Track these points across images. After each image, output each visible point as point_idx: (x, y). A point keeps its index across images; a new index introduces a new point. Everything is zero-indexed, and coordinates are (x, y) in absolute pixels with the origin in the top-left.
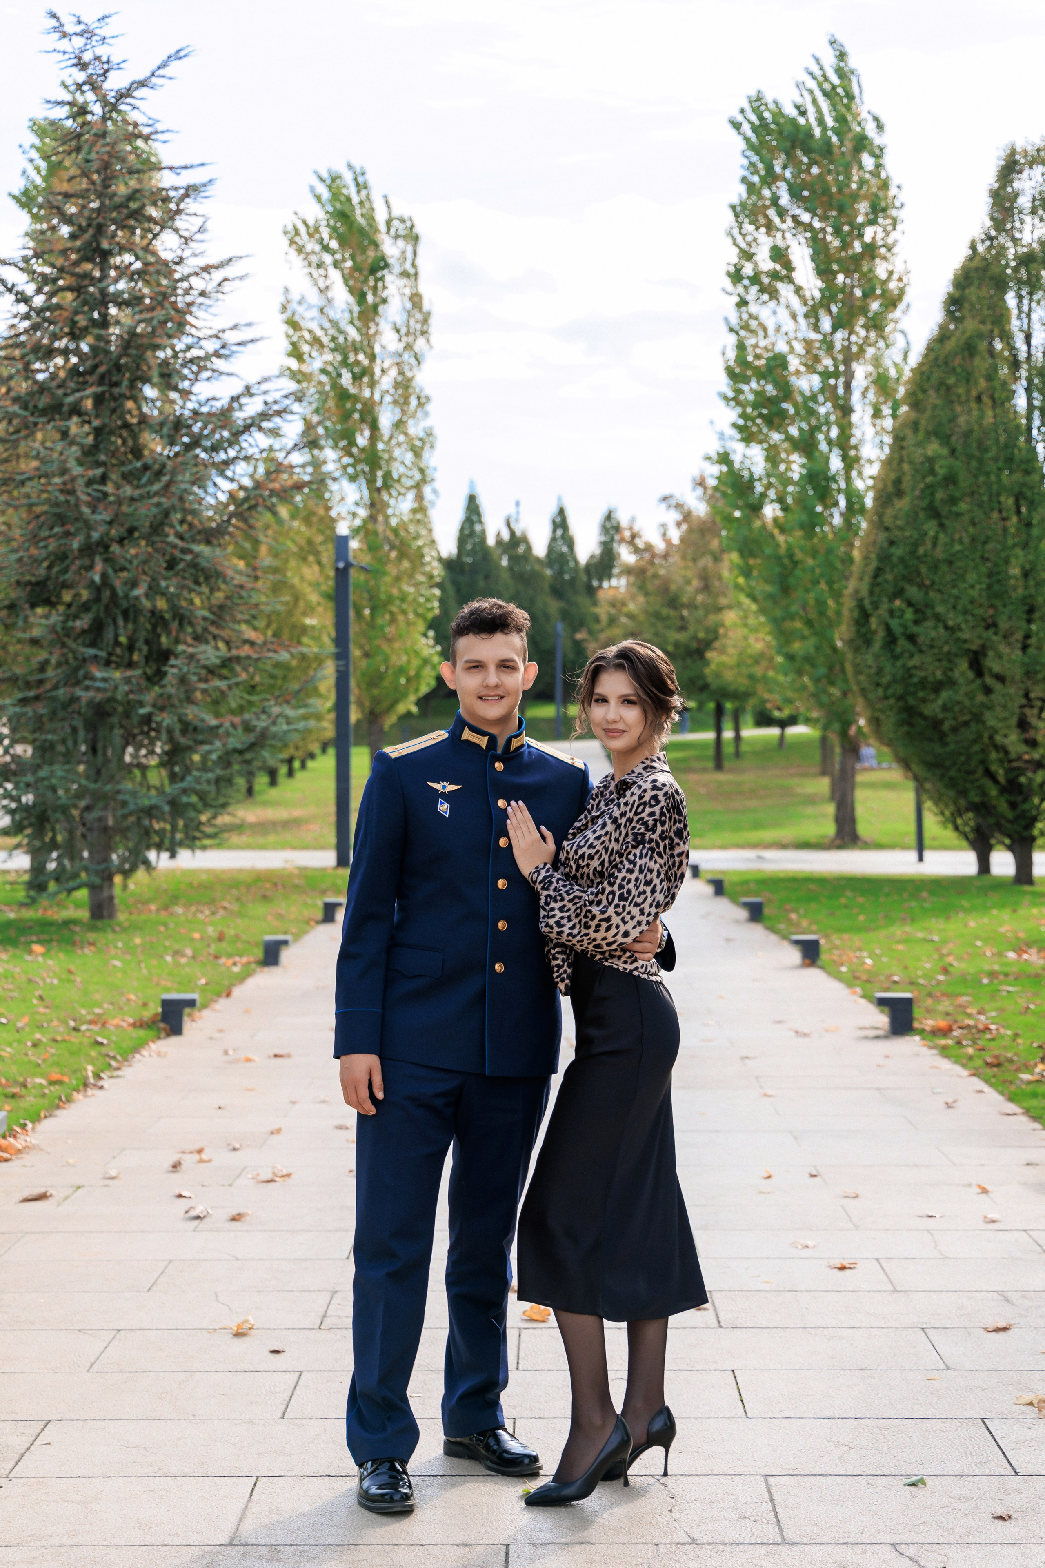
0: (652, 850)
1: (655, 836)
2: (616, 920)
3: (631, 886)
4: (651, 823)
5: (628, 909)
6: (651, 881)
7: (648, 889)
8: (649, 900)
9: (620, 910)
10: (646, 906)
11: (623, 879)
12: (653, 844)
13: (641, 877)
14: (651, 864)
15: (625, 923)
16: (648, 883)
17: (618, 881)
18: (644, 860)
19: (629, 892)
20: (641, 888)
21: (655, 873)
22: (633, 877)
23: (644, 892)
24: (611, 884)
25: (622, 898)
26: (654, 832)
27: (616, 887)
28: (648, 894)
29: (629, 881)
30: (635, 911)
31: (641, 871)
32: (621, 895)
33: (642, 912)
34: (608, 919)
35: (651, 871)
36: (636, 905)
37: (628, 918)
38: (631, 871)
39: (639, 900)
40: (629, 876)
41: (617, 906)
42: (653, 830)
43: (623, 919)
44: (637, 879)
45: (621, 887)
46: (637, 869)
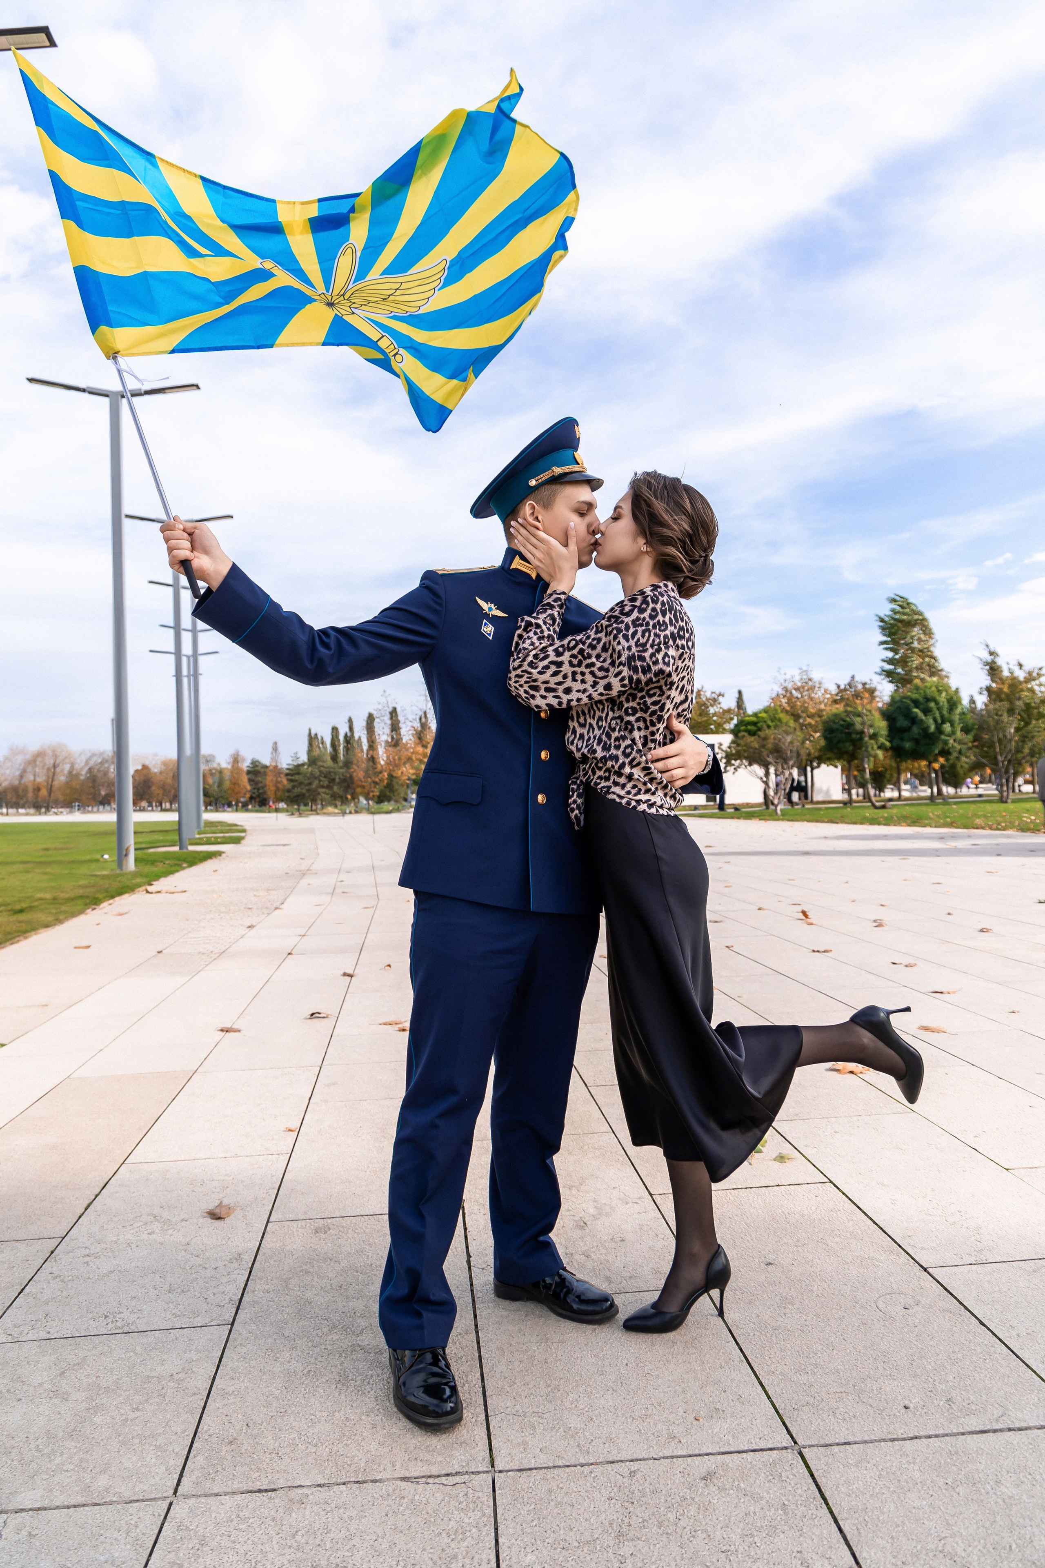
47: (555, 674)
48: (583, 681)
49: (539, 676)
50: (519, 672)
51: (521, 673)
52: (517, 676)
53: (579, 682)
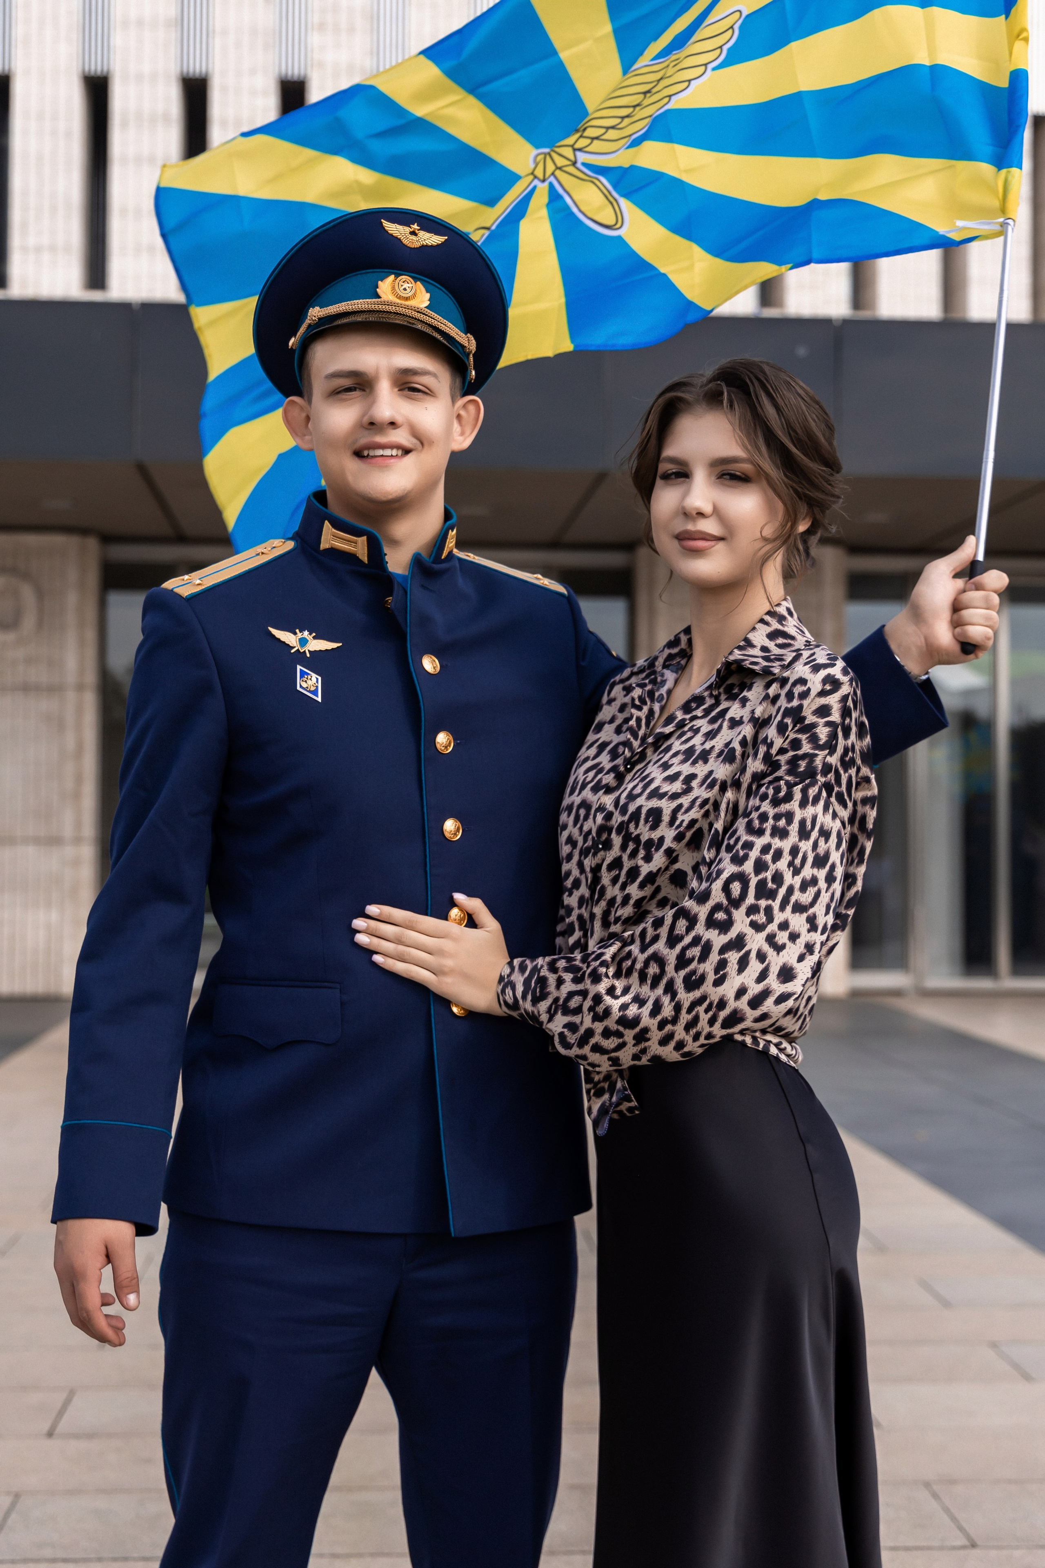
0: (828, 787)
1: (834, 760)
2: (756, 941)
3: (782, 865)
4: (823, 733)
5: (779, 917)
6: (827, 855)
7: (822, 874)
8: (825, 898)
9: (761, 918)
10: (819, 909)
11: (766, 849)
12: (831, 776)
13: (806, 846)
14: (825, 820)
15: (779, 948)
16: (820, 861)
17: (754, 854)
18: (810, 810)
19: (778, 878)
20: (808, 872)
21: (833, 839)
22: (786, 845)
23: (814, 881)
24: (738, 860)
25: (763, 891)
26: (832, 750)
27: (748, 867)
28: (822, 884)
29: (778, 855)
30: (798, 922)
31: (804, 834)
32: (761, 884)
33: (813, 928)
34: (739, 943)
35: (825, 834)
36: (799, 908)
37: (782, 937)
38: (783, 834)
39: (806, 898)
40: (777, 843)
41: (753, 910)
42: (831, 747)
43: (771, 939)
44: (794, 851)
45: (760, 866)
46: (794, 828)
47: (743, 964)
48: (794, 937)
49: (721, 990)
50: (685, 1017)
51: (690, 1017)
52: (688, 1027)
53: (789, 944)
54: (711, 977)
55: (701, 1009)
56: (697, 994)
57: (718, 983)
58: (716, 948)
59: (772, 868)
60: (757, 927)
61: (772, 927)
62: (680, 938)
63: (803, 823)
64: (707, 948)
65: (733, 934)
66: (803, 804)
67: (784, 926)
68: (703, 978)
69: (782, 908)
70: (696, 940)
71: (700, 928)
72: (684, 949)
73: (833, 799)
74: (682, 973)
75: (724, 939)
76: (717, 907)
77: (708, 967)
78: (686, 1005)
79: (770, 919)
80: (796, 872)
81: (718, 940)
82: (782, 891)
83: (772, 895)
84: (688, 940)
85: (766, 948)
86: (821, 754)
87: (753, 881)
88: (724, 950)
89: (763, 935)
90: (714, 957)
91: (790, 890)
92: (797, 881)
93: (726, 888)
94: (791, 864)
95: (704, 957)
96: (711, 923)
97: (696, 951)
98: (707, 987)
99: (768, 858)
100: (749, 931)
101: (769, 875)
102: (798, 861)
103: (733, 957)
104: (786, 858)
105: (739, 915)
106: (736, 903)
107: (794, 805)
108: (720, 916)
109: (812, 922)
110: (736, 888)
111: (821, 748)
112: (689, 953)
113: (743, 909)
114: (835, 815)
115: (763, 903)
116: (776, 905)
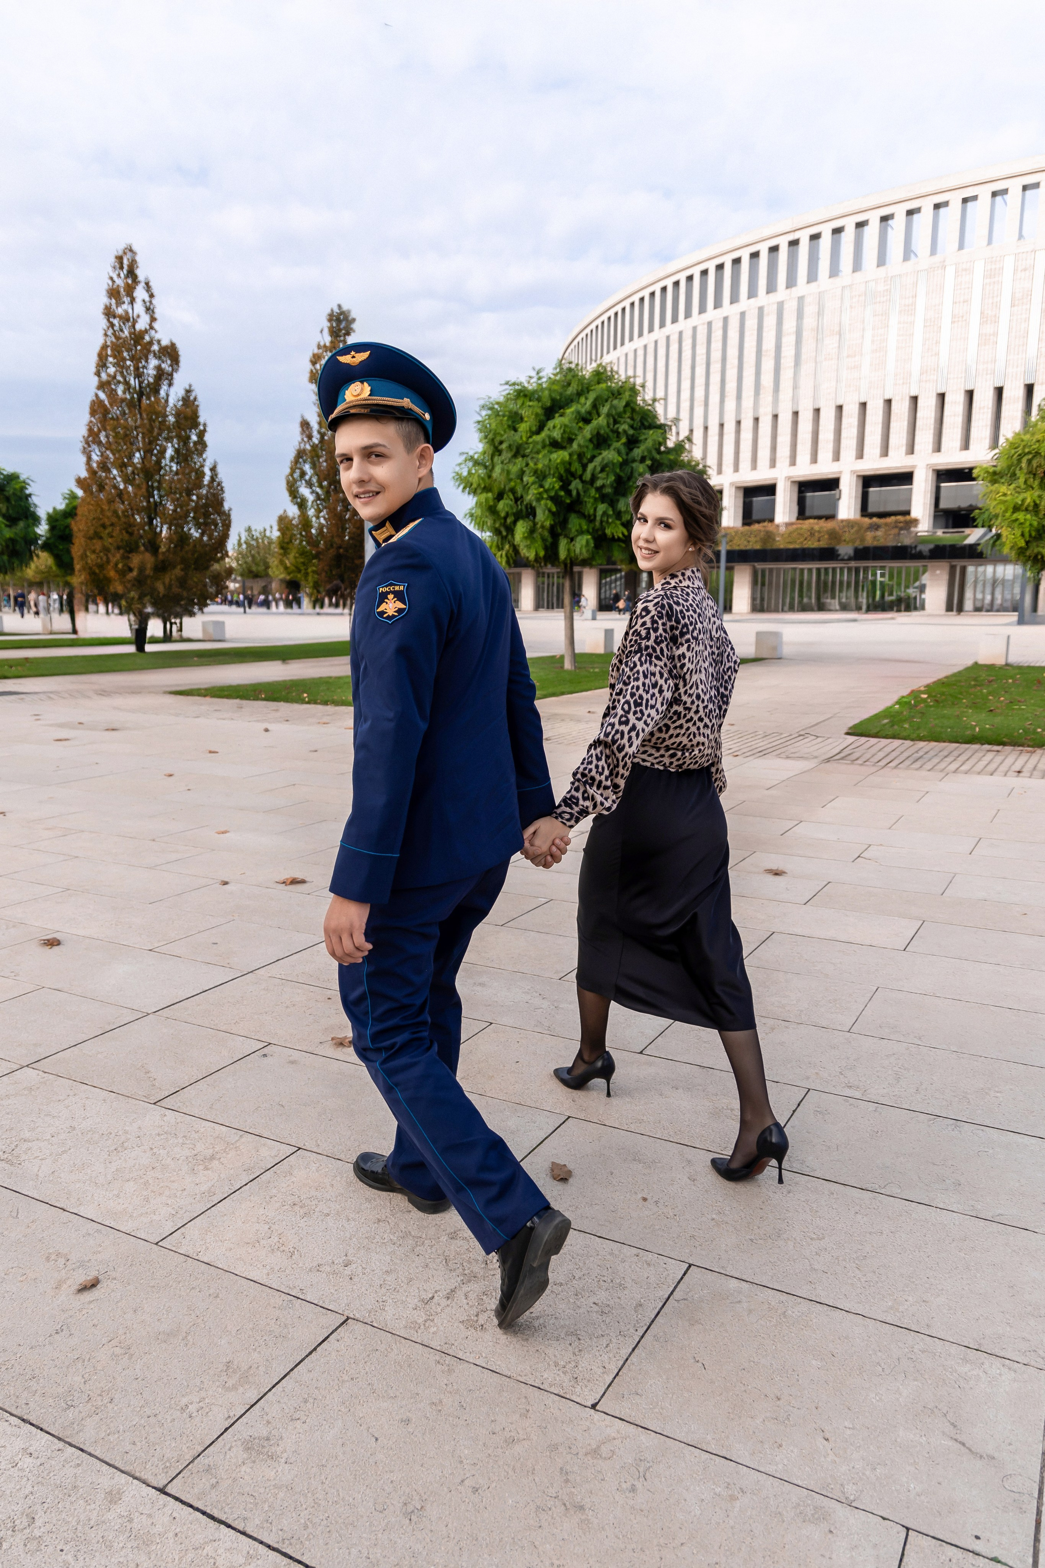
54: (627, 745)
55: (627, 759)
56: (623, 753)
57: (630, 746)
58: (626, 733)
59: (637, 694)
60: (639, 719)
61: (645, 717)
62: (610, 733)
63: (644, 672)
64: (622, 733)
65: (630, 725)
66: (641, 665)
67: (649, 716)
68: (624, 746)
69: (646, 709)
70: (617, 732)
71: (617, 726)
72: (613, 736)
73: (653, 659)
74: (615, 746)
75: (628, 728)
76: (622, 716)
77: (625, 741)
78: (620, 759)
79: (643, 714)
80: (647, 692)
81: (626, 729)
82: (644, 702)
83: (641, 705)
84: (613, 732)
85: (645, 727)
86: (644, 642)
87: (632, 702)
88: (629, 732)
89: (642, 721)
90: (626, 736)
91: (647, 700)
92: (649, 696)
93: (623, 709)
94: (644, 690)
95: (622, 737)
96: (620, 723)
97: (618, 736)
98: (627, 749)
99: (634, 690)
100: (636, 722)
101: (637, 697)
102: (647, 688)
103: (633, 734)
104: (642, 688)
105: (631, 716)
106: (628, 712)
107: (638, 667)
108: (624, 719)
109: (657, 710)
110: (626, 707)
111: (643, 639)
112: (616, 738)
113: (631, 713)
114: (656, 665)
115: (638, 709)
116: (644, 708)
